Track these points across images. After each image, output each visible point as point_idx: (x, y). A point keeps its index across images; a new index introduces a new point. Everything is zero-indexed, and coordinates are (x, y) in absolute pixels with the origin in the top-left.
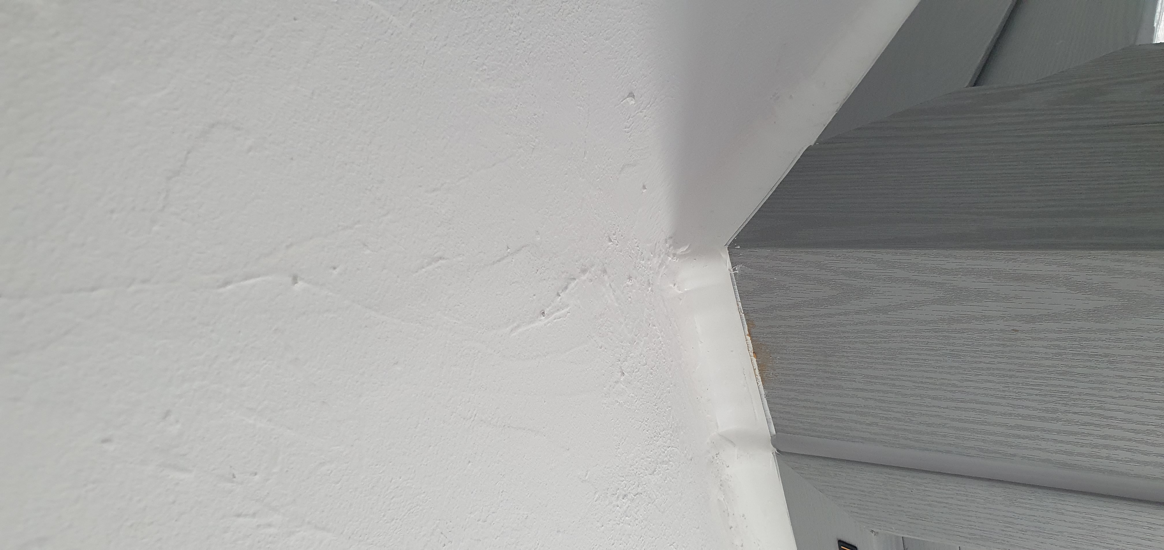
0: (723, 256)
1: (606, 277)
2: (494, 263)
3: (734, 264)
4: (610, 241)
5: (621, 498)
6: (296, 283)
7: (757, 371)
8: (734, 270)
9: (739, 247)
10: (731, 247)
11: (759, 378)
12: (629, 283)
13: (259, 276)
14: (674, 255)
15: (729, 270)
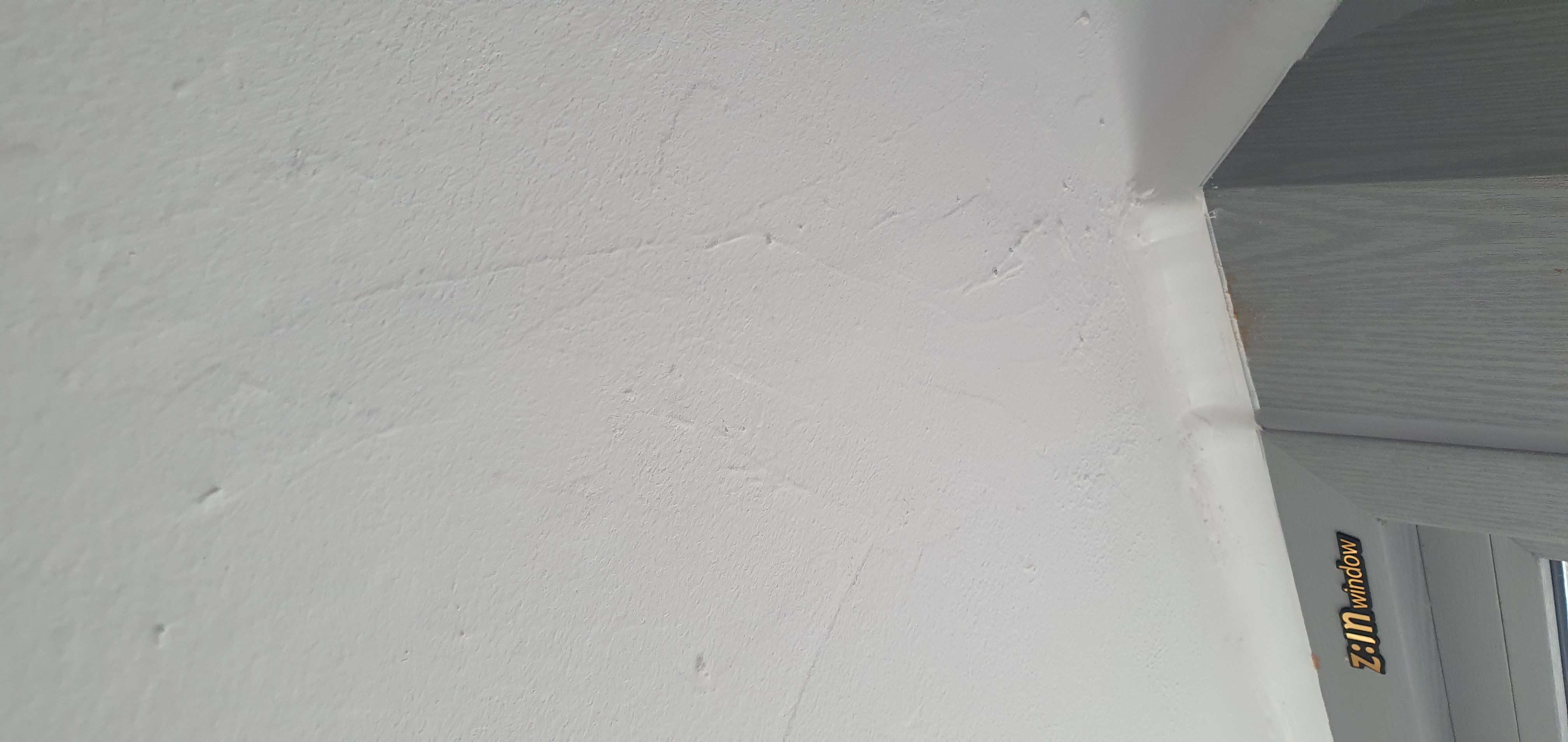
0: (1198, 198)
1: (1062, 229)
2: (945, 216)
3: (1210, 208)
4: (1066, 186)
5: (1082, 477)
6: (771, 242)
7: (1238, 335)
8: (1211, 215)
9: (1216, 187)
10: (1207, 188)
11: (1241, 343)
12: (1087, 235)
13: (739, 236)
14: (1138, 200)
15: (1205, 215)
